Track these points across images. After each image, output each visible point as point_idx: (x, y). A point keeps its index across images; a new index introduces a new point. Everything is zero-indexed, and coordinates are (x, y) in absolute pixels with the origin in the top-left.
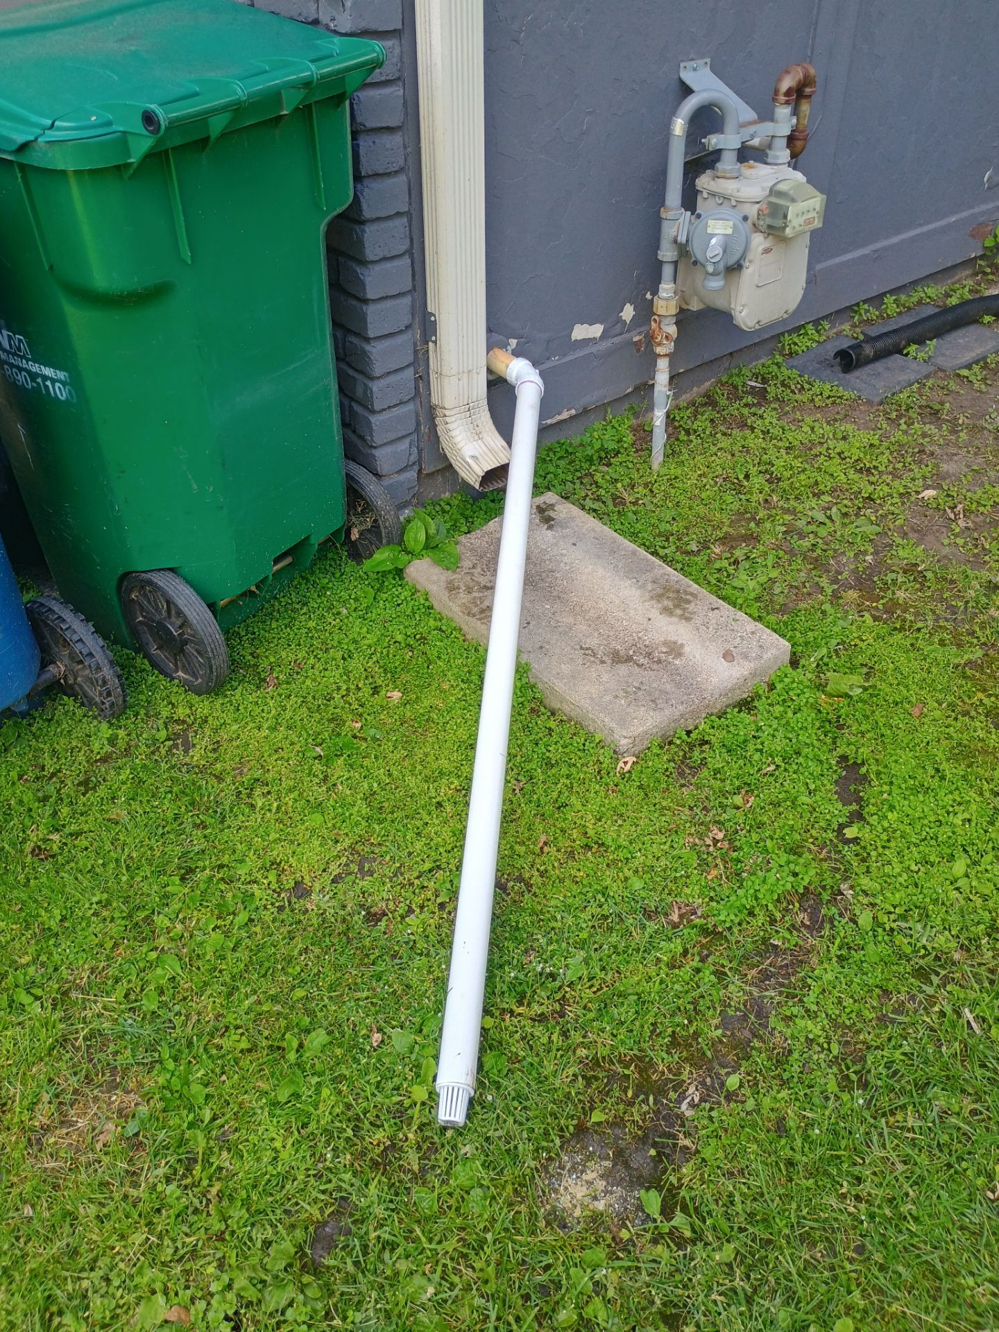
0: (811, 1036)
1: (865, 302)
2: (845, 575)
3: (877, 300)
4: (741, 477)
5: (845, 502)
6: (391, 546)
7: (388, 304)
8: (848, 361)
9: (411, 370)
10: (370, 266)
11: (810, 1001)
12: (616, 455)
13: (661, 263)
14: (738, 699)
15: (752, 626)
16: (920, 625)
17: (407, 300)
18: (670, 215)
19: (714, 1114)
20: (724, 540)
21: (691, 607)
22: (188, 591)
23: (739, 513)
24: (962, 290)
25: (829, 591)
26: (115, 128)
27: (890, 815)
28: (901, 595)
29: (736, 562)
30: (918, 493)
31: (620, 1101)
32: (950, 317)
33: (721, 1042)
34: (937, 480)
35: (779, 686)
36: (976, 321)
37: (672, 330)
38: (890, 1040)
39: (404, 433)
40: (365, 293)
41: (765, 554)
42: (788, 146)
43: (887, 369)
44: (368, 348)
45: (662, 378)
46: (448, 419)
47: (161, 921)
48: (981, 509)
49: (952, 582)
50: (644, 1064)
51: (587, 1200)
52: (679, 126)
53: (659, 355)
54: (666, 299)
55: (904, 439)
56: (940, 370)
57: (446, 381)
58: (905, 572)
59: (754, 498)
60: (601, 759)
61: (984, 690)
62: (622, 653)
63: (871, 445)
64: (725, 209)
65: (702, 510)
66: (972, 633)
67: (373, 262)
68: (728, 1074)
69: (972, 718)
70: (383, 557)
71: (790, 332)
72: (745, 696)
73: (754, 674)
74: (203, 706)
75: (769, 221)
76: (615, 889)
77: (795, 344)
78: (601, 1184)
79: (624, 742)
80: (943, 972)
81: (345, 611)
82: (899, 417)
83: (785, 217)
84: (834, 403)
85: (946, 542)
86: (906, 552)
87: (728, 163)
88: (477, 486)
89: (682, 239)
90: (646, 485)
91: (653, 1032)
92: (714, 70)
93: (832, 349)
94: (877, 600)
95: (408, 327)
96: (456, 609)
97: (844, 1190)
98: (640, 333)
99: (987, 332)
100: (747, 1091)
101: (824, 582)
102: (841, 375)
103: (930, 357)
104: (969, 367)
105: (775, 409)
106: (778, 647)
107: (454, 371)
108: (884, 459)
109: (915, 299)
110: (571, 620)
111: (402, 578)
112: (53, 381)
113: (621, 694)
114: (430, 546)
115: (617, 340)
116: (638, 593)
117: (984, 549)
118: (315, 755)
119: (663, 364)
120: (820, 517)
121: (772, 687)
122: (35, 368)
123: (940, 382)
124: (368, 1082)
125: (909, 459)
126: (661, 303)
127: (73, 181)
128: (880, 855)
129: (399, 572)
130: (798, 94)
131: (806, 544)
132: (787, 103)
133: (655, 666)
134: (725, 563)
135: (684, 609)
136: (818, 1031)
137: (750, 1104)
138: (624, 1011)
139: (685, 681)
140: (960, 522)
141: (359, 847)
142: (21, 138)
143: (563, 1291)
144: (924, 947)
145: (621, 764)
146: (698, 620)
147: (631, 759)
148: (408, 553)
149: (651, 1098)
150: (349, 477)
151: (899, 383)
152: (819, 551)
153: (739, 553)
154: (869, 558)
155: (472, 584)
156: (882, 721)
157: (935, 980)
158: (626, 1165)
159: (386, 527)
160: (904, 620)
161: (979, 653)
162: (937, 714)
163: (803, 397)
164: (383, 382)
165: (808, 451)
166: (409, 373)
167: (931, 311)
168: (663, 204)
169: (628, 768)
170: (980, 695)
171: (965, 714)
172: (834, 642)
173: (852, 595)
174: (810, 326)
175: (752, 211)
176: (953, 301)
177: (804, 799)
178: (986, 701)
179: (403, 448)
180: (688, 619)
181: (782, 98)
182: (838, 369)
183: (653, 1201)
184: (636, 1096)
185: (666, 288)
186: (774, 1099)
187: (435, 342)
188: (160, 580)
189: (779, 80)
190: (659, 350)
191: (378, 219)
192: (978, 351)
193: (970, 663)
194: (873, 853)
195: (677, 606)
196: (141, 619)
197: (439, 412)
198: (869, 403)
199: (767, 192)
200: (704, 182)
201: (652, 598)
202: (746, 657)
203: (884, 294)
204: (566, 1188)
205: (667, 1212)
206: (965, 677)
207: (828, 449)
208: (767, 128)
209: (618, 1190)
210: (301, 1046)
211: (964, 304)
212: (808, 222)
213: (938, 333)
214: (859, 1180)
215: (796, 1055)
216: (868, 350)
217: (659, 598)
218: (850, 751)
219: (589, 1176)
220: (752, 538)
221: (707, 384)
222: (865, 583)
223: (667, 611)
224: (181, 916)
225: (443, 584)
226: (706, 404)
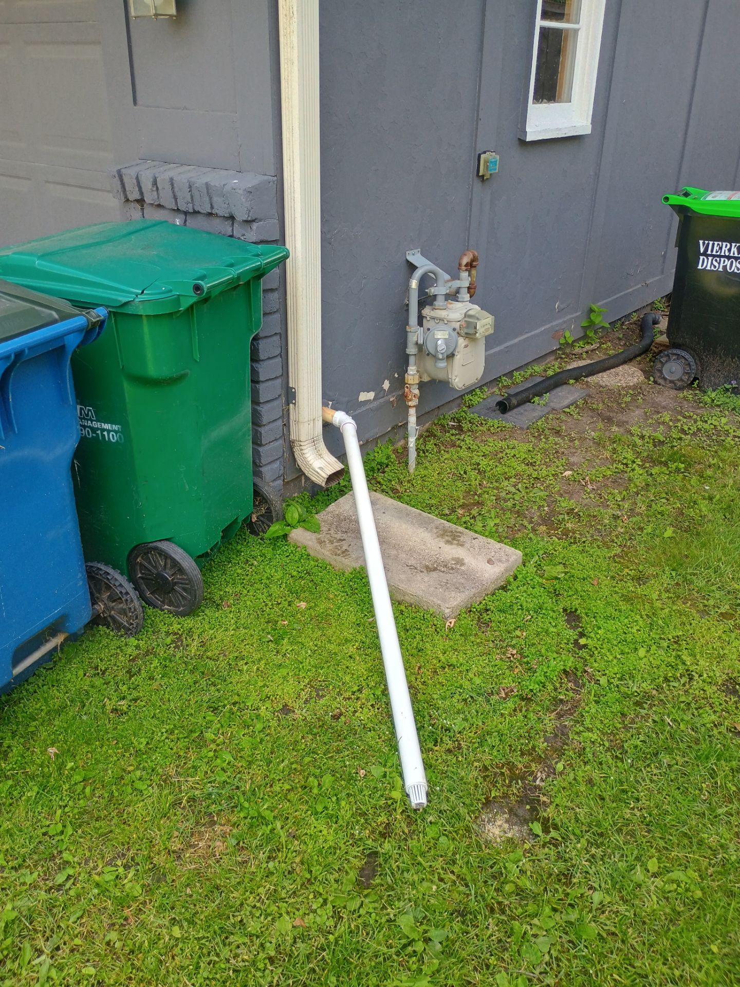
0: (592, 740)
1: (504, 375)
2: (536, 518)
3: (510, 374)
4: (462, 473)
5: (525, 481)
6: (280, 522)
7: (270, 383)
8: (503, 407)
9: (281, 420)
10: (261, 363)
11: (587, 722)
12: (387, 466)
13: (408, 356)
14: (499, 585)
15: (498, 545)
16: (584, 539)
17: (279, 381)
18: (413, 329)
19: (555, 782)
20: (463, 506)
21: (461, 539)
22: (180, 551)
23: (466, 492)
24: (554, 367)
25: (530, 528)
26: (173, 293)
27: (600, 632)
28: (569, 526)
29: (474, 517)
30: (562, 473)
31: (503, 786)
32: (552, 381)
33: (547, 750)
34: (570, 466)
35: (520, 576)
36: (566, 383)
37: (417, 392)
38: (632, 736)
39: (277, 457)
40: (259, 377)
41: (489, 511)
42: (469, 292)
43: (526, 410)
44: (259, 408)
45: (412, 419)
46: (302, 448)
47: (209, 735)
48: (598, 479)
49: (594, 516)
50: (511, 766)
51: (502, 834)
52: (414, 284)
53: (410, 407)
54: (412, 375)
55: (547, 446)
56: (553, 409)
57: (301, 426)
58: (568, 514)
59: (473, 483)
60: (435, 622)
61: (628, 568)
62: (430, 566)
63: (529, 451)
64: (441, 325)
65: (445, 492)
66: (613, 541)
67: (263, 360)
68: (556, 763)
69: (626, 582)
70: (275, 529)
71: (467, 393)
72: (502, 584)
73: (506, 570)
74: (189, 622)
75: (466, 331)
76: (467, 685)
77: (471, 400)
78: (506, 826)
79: (447, 611)
80: (649, 702)
81: (256, 563)
82: (539, 435)
83: (476, 328)
84: (501, 430)
85: (585, 497)
86: (565, 504)
87: (440, 302)
88: (323, 484)
89: (421, 342)
90: (409, 481)
91: (510, 749)
92: (422, 254)
93: (493, 402)
94: (558, 529)
95: (279, 396)
96: (327, 553)
97: (632, 806)
98: (393, 396)
99: (572, 389)
100: (568, 770)
101: (525, 523)
102: (502, 415)
103: (546, 403)
104: (568, 407)
105: (469, 436)
106: (515, 555)
107: (306, 420)
108: (539, 457)
109: (529, 373)
110: (395, 552)
111: (287, 541)
112: (109, 431)
113: (438, 586)
114: (302, 521)
115: (382, 400)
116: (429, 534)
117: (605, 499)
118: (267, 640)
119: (412, 411)
120: (513, 490)
121: (515, 578)
122: (96, 425)
123: (555, 416)
124: (364, 796)
125: (552, 457)
126: (410, 377)
127: (145, 321)
128: (599, 653)
129: (285, 536)
130: (470, 266)
131: (510, 504)
132: (466, 270)
133: (451, 572)
134: (468, 518)
135: (458, 540)
136: (595, 737)
137: (572, 775)
138: (493, 740)
139: (470, 577)
140: (589, 486)
141: (313, 684)
142: (124, 300)
143: (504, 876)
144: (636, 692)
145: (448, 624)
146: (467, 545)
147: (453, 621)
148: (289, 525)
149: (519, 781)
150: (255, 485)
151: (534, 417)
152: (518, 507)
153: (474, 512)
154: (546, 508)
155: (332, 539)
156: (579, 589)
157: (646, 706)
158: (516, 815)
159: (276, 511)
160: (575, 538)
161: (620, 550)
162: (607, 582)
163: (484, 428)
164: (267, 428)
165: (495, 456)
166: (280, 423)
167: (539, 379)
168: (407, 324)
169: (452, 625)
170: (626, 570)
171: (621, 580)
172: (541, 552)
173: (543, 528)
174: (478, 390)
175: (457, 325)
176: (550, 373)
177: (552, 629)
178: (630, 572)
179: (276, 466)
180: (462, 545)
181: (464, 268)
182: (498, 412)
183: (537, 828)
184: (511, 782)
185: (412, 369)
186: (583, 772)
187: (295, 404)
188: (164, 546)
189: (461, 259)
190: (410, 404)
191: (266, 337)
192: (570, 399)
193: (615, 555)
194: (596, 652)
195: (454, 539)
196: (140, 575)
197: (296, 444)
198: (521, 429)
199: (463, 316)
200: (427, 311)
201: (438, 536)
202: (500, 561)
203: (513, 371)
204: (489, 830)
205: (546, 831)
206: (616, 562)
207: (506, 454)
208: (456, 284)
209: (516, 828)
210: (319, 785)
211: (557, 374)
212: (487, 330)
213: (548, 390)
214: (638, 800)
215: (588, 749)
216: (514, 401)
217: (442, 536)
218: (568, 604)
219: (499, 823)
220: (479, 504)
221: (427, 424)
222: (546, 520)
223: (448, 542)
224: (220, 732)
225: (315, 541)
226: (429, 436)
